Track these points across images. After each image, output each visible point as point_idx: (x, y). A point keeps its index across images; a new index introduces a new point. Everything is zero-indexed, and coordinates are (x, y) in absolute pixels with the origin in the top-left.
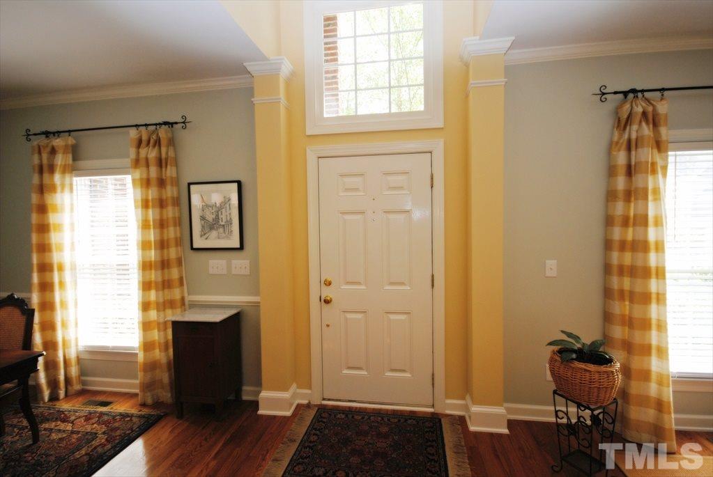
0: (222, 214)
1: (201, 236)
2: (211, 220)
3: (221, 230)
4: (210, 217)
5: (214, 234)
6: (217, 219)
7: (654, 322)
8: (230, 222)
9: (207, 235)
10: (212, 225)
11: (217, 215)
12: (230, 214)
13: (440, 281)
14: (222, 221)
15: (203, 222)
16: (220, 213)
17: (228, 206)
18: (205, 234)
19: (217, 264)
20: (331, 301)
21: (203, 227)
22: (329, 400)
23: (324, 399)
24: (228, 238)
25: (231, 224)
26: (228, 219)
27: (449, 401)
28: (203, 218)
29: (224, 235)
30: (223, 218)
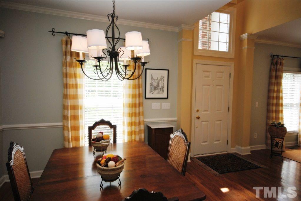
0: (160, 83)
1: (150, 92)
2: (155, 86)
3: (159, 90)
4: (155, 84)
5: (156, 91)
6: (158, 85)
7: (280, 118)
8: (163, 87)
9: (153, 92)
10: (155, 88)
11: (158, 84)
12: (164, 83)
13: (231, 109)
14: (160, 86)
15: (151, 86)
16: (159, 83)
17: (163, 80)
18: (152, 92)
19: (155, 105)
20: (199, 118)
21: (151, 88)
22: (196, 155)
23: (194, 155)
24: (162, 93)
25: (164, 88)
26: (163, 85)
27: (232, 149)
28: (151, 85)
29: (160, 92)
30: (161, 84)
